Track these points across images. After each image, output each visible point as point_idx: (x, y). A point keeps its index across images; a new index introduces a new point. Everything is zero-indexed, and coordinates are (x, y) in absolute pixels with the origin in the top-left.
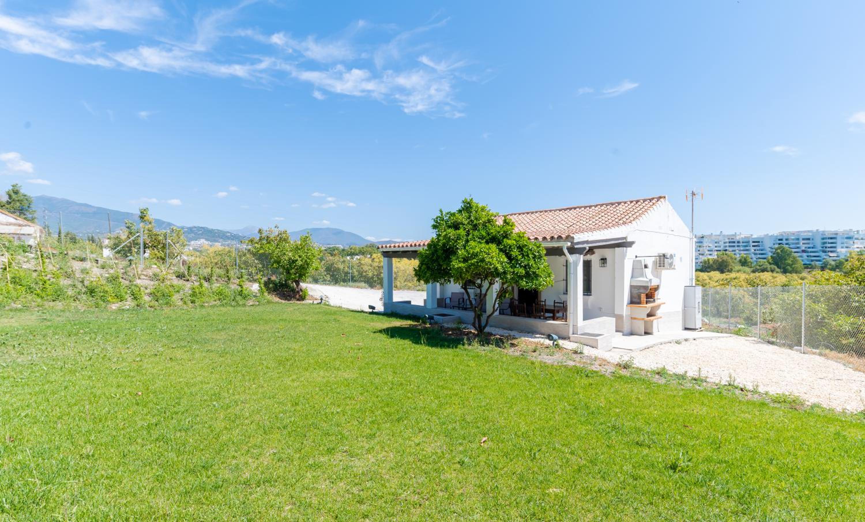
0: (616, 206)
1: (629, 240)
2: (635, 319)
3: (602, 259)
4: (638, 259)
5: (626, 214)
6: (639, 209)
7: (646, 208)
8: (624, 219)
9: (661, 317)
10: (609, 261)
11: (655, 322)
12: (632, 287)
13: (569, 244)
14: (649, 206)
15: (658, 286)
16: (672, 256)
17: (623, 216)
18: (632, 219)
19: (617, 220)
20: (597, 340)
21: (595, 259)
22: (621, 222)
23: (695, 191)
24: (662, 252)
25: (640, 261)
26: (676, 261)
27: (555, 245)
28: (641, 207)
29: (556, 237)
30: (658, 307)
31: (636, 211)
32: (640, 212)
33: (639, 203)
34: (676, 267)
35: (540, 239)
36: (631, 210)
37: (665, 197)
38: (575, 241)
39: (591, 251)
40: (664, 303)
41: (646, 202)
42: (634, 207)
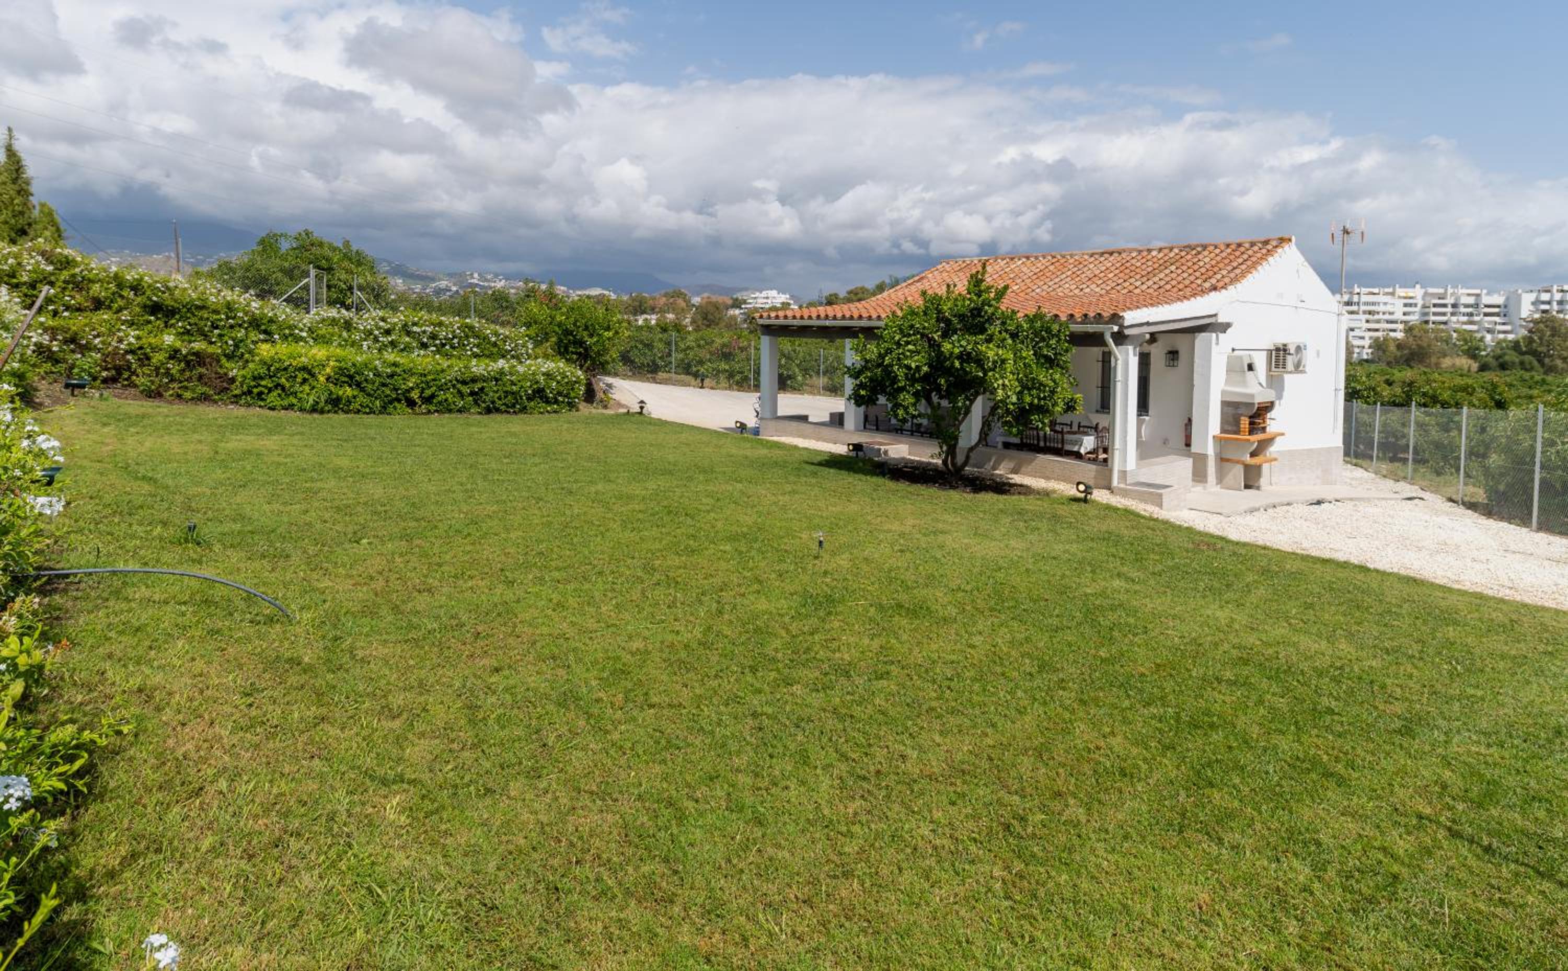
0: (1199, 253)
1: (1221, 319)
2: (1228, 460)
3: (1170, 352)
4: (1236, 353)
5: (1216, 269)
6: (1240, 260)
7: (1254, 259)
8: (1213, 281)
9: (1275, 460)
10: (1183, 356)
11: (1266, 467)
12: (1225, 404)
13: (1116, 329)
14: (1259, 255)
15: (1272, 403)
16: (1298, 349)
17: (1211, 273)
18: (1227, 280)
19: (1199, 282)
20: (1161, 495)
21: (1157, 353)
22: (1207, 285)
23: (1348, 226)
24: (1280, 340)
25: (1241, 358)
26: (1309, 358)
27: (1091, 328)
28: (1245, 256)
29: (1092, 314)
30: (1270, 441)
31: (1235, 264)
32: (1243, 267)
33: (1242, 249)
34: (1307, 369)
35: (1063, 318)
36: (1227, 261)
37: (1290, 240)
38: (1126, 323)
39: (1153, 338)
40: (1283, 434)
41: (1256, 248)
42: (1232, 257)
